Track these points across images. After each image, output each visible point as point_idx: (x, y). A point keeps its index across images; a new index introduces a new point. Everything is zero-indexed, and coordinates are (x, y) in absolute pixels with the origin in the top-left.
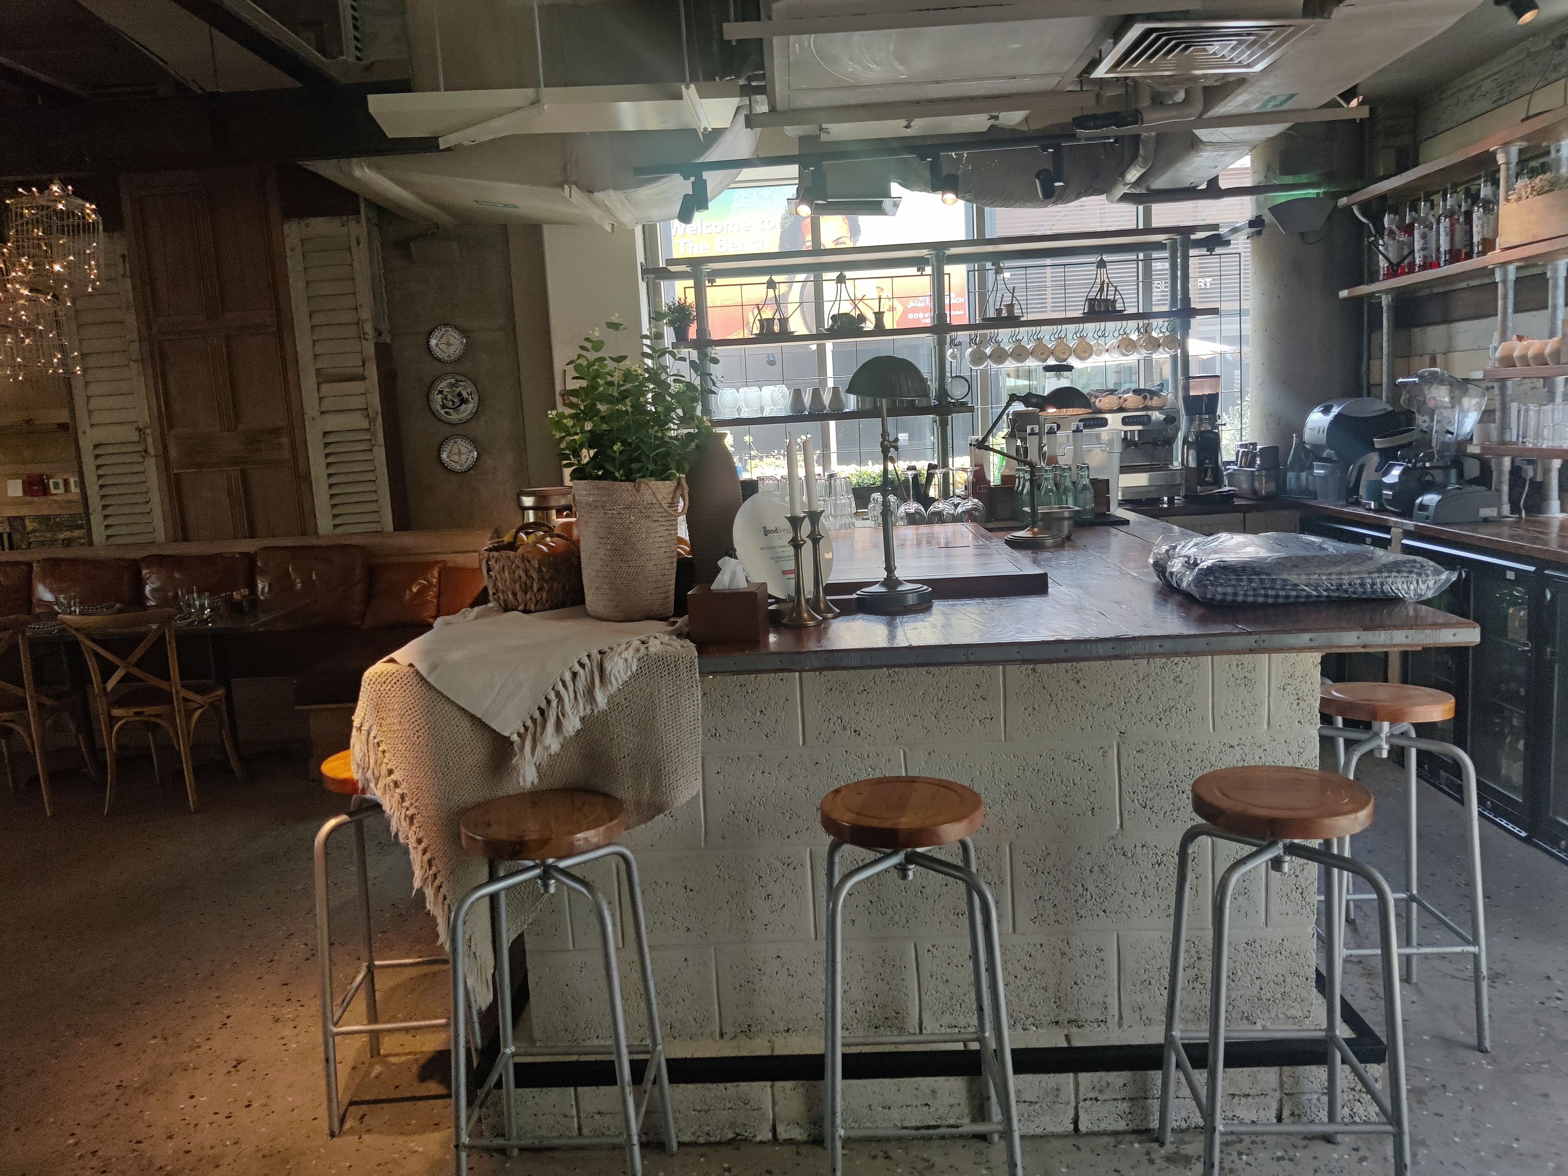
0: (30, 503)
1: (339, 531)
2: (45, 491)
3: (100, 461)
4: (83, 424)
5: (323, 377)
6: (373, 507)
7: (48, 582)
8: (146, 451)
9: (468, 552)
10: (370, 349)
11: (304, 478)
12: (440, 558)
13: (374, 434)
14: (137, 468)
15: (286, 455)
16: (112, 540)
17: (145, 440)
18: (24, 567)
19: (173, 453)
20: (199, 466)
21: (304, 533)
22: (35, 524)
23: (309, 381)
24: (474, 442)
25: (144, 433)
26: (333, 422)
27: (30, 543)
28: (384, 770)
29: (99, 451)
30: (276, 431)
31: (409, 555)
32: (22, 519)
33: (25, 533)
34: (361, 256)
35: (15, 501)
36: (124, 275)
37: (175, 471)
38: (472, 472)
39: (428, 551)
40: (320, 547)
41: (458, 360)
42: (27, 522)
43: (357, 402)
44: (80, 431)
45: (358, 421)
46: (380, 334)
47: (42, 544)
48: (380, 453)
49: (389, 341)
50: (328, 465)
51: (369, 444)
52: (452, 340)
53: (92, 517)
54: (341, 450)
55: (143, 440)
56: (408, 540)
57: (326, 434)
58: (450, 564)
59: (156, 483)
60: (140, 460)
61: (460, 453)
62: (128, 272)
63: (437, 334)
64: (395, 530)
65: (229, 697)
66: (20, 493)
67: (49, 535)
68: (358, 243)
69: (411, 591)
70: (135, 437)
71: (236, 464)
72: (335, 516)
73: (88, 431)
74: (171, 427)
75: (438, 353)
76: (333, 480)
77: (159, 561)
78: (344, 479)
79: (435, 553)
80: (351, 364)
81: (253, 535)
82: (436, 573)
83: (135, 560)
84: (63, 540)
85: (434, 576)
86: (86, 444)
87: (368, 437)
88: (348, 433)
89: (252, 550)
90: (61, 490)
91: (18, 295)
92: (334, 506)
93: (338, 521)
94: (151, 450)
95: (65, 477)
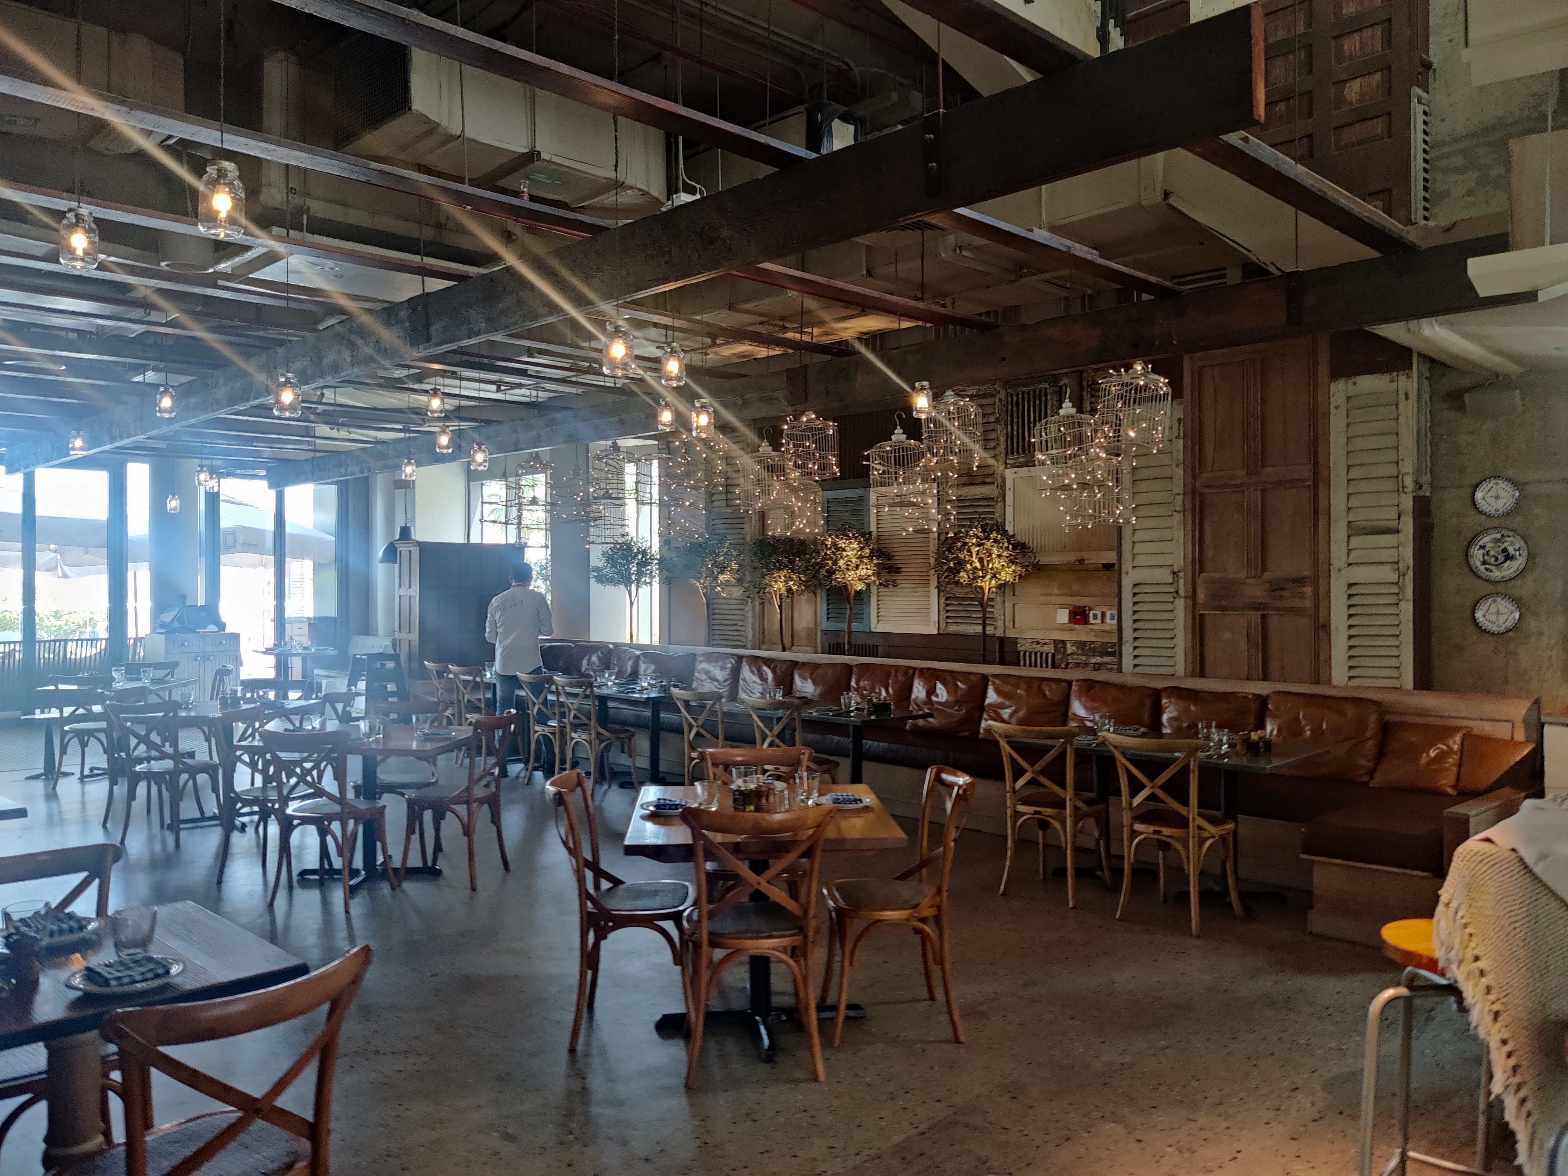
0: (1072, 630)
1: (1354, 682)
2: (1085, 621)
3: (1136, 599)
4: (1127, 566)
5: (1354, 530)
6: (1394, 662)
7: (1083, 699)
8: (1177, 592)
9: (1498, 721)
10: (1407, 503)
11: (1323, 628)
12: (1464, 723)
13: (1402, 589)
14: (1169, 607)
15: (1308, 603)
16: (1138, 669)
17: (1177, 581)
18: (1065, 684)
19: (1201, 595)
20: (1223, 609)
21: (1317, 682)
22: (1074, 648)
23: (1339, 532)
24: (1518, 602)
25: (1178, 576)
26: (1359, 574)
27: (1068, 664)
28: (1470, 955)
29: (1137, 590)
30: (1300, 581)
31: (1428, 716)
32: (1064, 642)
33: (1065, 655)
34: (1409, 411)
35: (1062, 628)
36: (1178, 437)
37: (1201, 612)
38: (1511, 634)
39: (1452, 715)
40: (1333, 697)
41: (1507, 514)
42: (1068, 645)
43: (1388, 555)
44: (1123, 571)
45: (1388, 574)
46: (1420, 487)
47: (1077, 665)
48: (1407, 609)
49: (1428, 494)
50: (1350, 616)
51: (1396, 597)
52: (1502, 493)
53: (1123, 647)
54: (1365, 602)
55: (1175, 582)
56: (1429, 701)
57: (1350, 585)
58: (1475, 732)
59: (1182, 623)
60: (1172, 600)
61: (1498, 613)
62: (1182, 434)
63: (1485, 487)
64: (1414, 688)
65: (1235, 832)
66: (1066, 621)
67: (1084, 658)
68: (1407, 398)
69: (1428, 755)
70: (1169, 579)
71: (1258, 609)
72: (1351, 668)
73: (1130, 571)
74: (1200, 573)
75: (1483, 506)
76: (1354, 632)
77: (1178, 693)
78: (1364, 631)
79: (1458, 718)
80: (1385, 516)
81: (1265, 678)
82: (1458, 738)
83: (1156, 689)
84: (1095, 664)
85: (1455, 743)
86: (1127, 583)
87: (1396, 591)
88: (1375, 586)
89: (1265, 692)
90: (1099, 621)
91: (1099, 458)
92: (1351, 657)
93: (1353, 673)
94: (1182, 592)
95: (1104, 609)
